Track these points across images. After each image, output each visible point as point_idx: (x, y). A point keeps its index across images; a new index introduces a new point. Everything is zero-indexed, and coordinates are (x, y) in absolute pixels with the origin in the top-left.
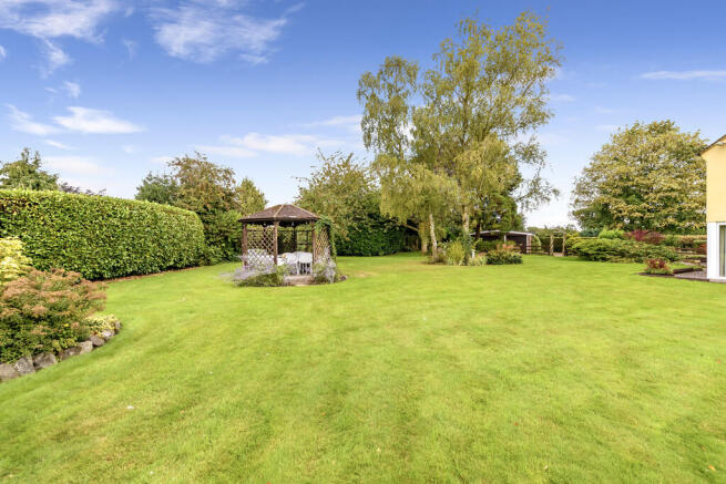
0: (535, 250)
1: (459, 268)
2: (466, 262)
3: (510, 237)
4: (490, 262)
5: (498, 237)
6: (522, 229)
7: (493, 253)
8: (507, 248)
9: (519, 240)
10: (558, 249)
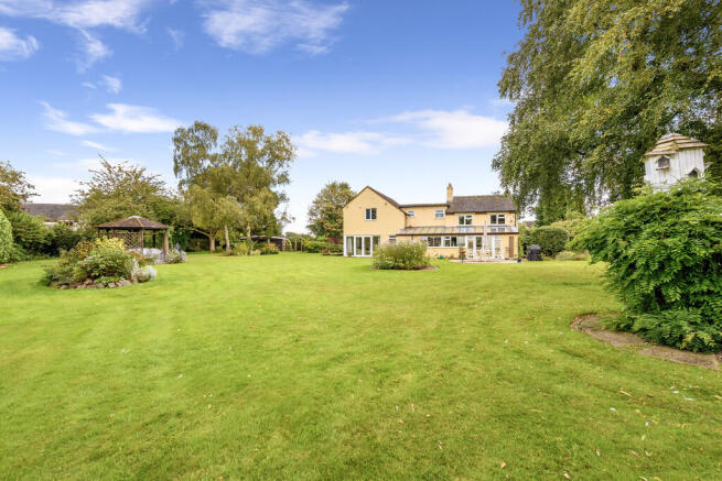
0: (288, 249)
1: (245, 257)
2: (249, 254)
3: (272, 240)
4: (262, 254)
5: (264, 240)
6: (280, 235)
7: (264, 249)
8: (272, 246)
9: (278, 242)
10: (299, 249)
